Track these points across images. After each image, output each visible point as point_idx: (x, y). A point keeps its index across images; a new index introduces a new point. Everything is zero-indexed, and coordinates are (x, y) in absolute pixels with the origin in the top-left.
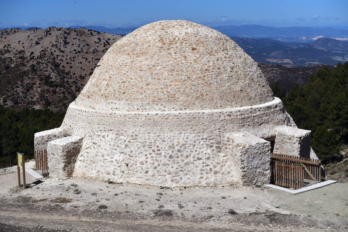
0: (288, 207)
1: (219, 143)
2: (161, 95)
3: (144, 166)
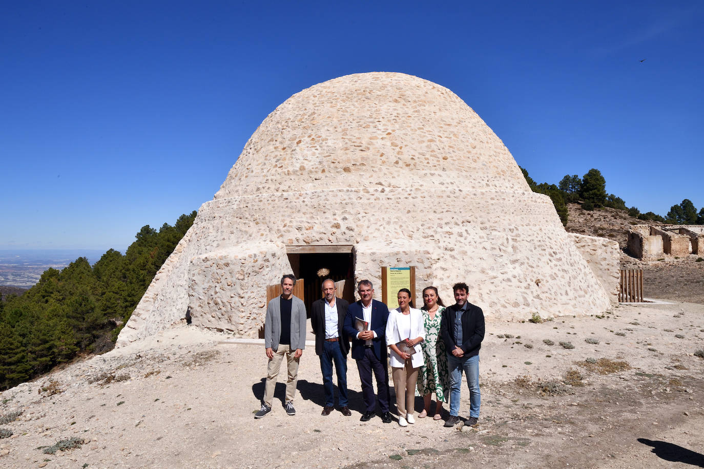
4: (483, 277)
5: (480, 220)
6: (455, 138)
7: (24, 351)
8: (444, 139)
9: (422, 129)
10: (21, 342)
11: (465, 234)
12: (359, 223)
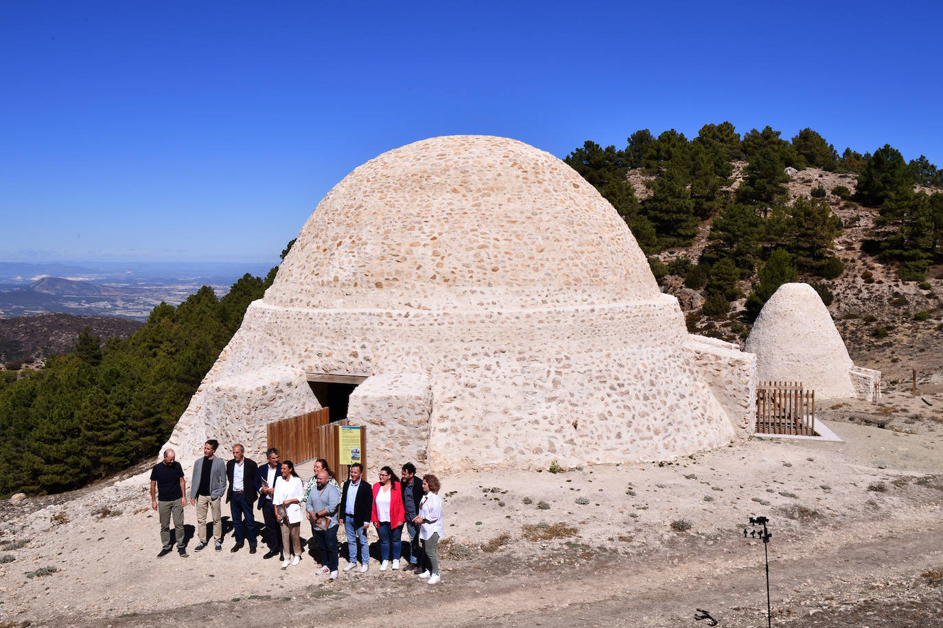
4: (504, 418)
5: (519, 348)
6: (517, 241)
7: (122, 426)
8: (502, 243)
9: (476, 230)
10: (118, 414)
11: (494, 367)
12: (377, 353)
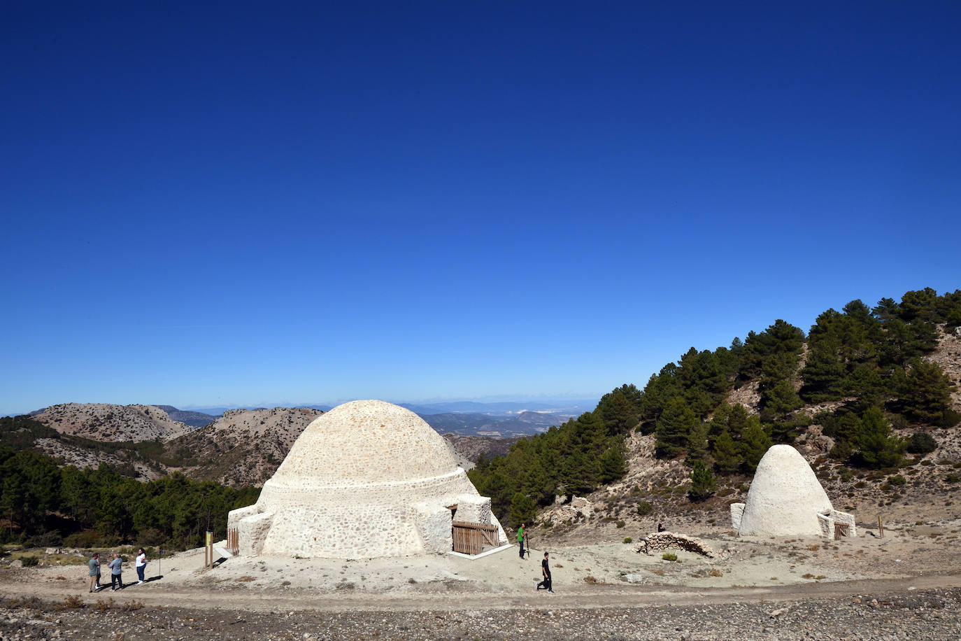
0: (467, 574)
1: (404, 513)
2: (351, 470)
3: (332, 540)
4: (291, 534)
5: (308, 504)
8: (325, 457)
